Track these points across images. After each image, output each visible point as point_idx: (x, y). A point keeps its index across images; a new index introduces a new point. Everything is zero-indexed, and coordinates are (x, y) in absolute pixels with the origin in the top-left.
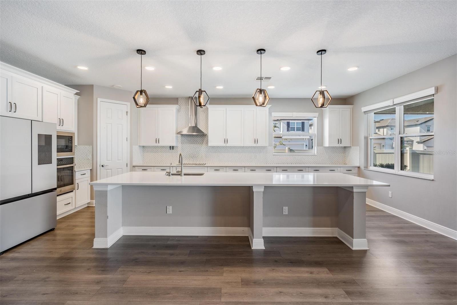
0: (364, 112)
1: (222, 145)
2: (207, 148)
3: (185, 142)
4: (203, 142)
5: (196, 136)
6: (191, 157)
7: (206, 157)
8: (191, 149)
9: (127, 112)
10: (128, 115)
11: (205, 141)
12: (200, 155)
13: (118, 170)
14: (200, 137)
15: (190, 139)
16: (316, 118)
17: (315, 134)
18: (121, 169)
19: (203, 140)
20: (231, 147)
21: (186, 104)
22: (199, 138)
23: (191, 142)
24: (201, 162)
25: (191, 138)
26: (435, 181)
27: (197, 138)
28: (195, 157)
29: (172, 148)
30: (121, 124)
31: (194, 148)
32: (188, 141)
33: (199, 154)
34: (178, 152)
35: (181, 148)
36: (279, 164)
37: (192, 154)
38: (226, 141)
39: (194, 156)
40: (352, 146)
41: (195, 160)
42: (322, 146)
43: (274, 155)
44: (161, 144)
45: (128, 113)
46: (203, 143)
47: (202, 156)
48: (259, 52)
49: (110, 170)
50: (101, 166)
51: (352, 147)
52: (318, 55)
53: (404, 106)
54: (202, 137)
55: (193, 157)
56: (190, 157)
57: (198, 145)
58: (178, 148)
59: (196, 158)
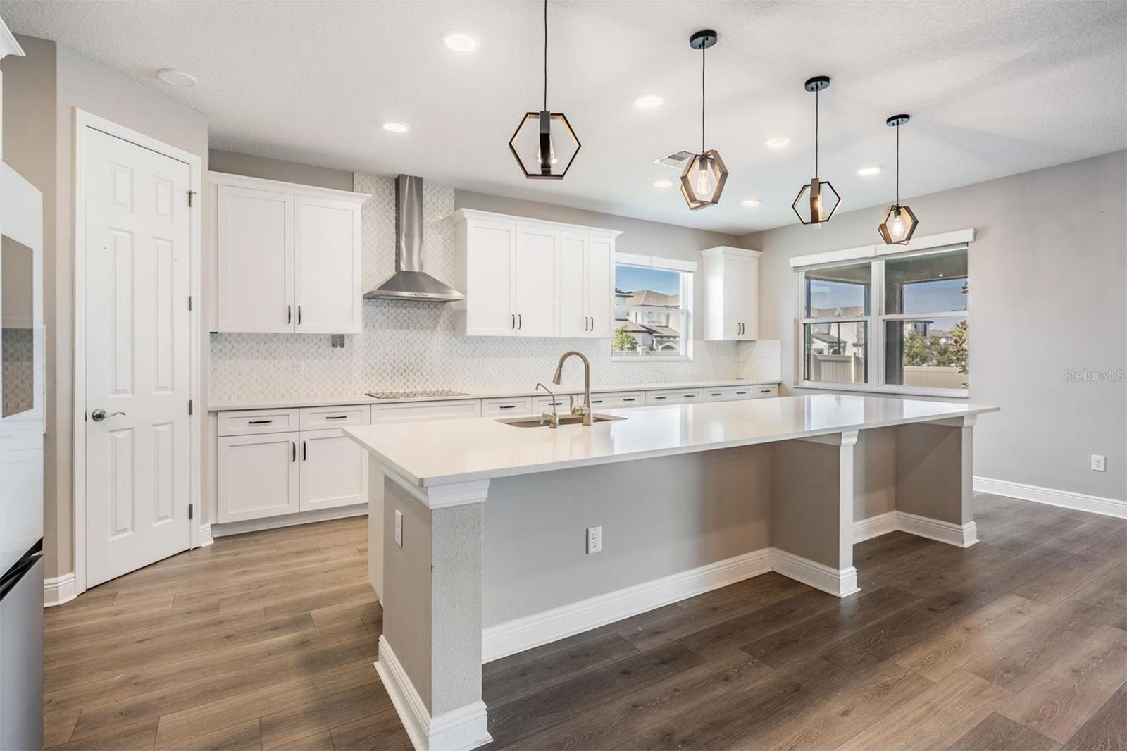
0: (794, 267)
1: (507, 331)
2: (447, 342)
3: (377, 321)
4: (435, 322)
5: (416, 305)
6: (398, 371)
7: (444, 370)
8: (398, 344)
9: (190, 194)
10: (193, 202)
11: (441, 322)
12: (427, 364)
13: (159, 429)
14: (426, 306)
15: (395, 311)
16: (691, 276)
17: (688, 312)
18: (166, 427)
19: (435, 319)
20: (528, 341)
21: (380, 196)
22: (424, 312)
23: (398, 321)
24: (431, 386)
25: (398, 311)
26: (970, 398)
27: (419, 312)
28: (411, 371)
29: (338, 341)
30: (169, 240)
31: (408, 341)
32: (387, 321)
33: (424, 361)
34: (352, 355)
35: (366, 341)
36: (624, 383)
37: (401, 361)
38: (516, 322)
39: (408, 368)
40: (759, 339)
41: (412, 380)
42: (702, 339)
43: (614, 361)
44: (307, 327)
45: (193, 196)
46: (434, 327)
47: (434, 368)
48: (813, 84)
49: (129, 431)
50: (90, 417)
51: (760, 341)
52: (888, 125)
53: (886, 261)
54: (432, 309)
55: (405, 371)
56: (395, 371)
57: (421, 332)
58: (354, 340)
59: (415, 374)
